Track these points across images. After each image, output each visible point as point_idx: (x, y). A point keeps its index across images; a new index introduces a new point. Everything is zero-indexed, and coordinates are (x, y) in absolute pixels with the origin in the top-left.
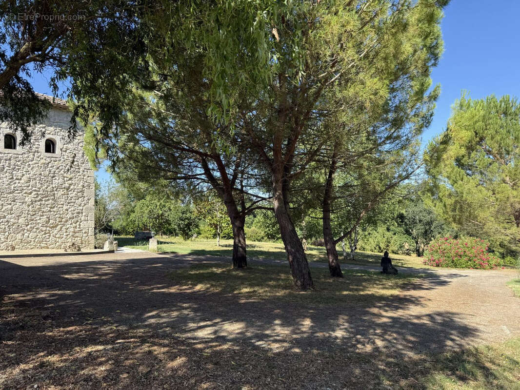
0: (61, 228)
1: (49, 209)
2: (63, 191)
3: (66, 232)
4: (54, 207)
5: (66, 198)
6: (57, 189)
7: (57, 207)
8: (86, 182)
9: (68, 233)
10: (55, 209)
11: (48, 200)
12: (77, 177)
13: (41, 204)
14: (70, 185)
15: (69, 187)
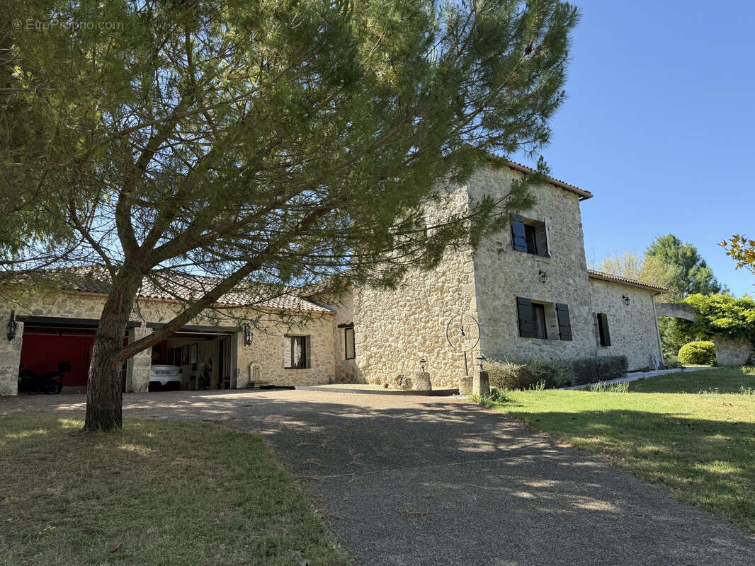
0: (438, 353)
1: (423, 324)
2: (436, 295)
3: (444, 359)
4: (428, 322)
5: (441, 305)
6: (430, 293)
7: (431, 320)
8: (463, 272)
9: (446, 361)
10: (429, 325)
11: (422, 311)
12: (451, 269)
13: (415, 319)
14: (444, 283)
15: (442, 287)
